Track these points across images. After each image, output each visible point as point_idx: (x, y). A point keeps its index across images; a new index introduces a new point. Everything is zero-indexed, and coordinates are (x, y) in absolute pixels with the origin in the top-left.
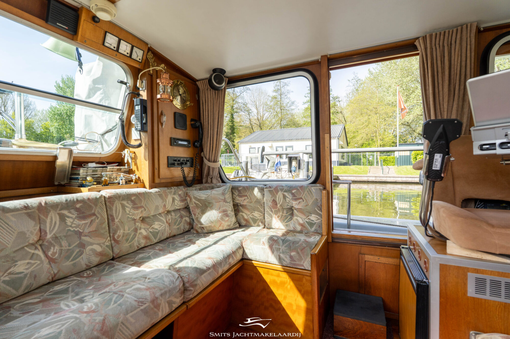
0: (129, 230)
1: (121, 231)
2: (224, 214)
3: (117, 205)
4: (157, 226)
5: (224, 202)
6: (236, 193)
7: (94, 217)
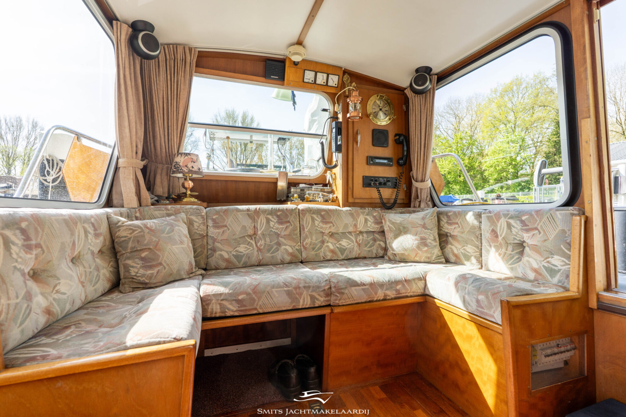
0: (316, 241)
1: (309, 240)
2: (422, 243)
3: (308, 217)
4: (344, 243)
5: (422, 228)
6: (444, 220)
7: (288, 224)
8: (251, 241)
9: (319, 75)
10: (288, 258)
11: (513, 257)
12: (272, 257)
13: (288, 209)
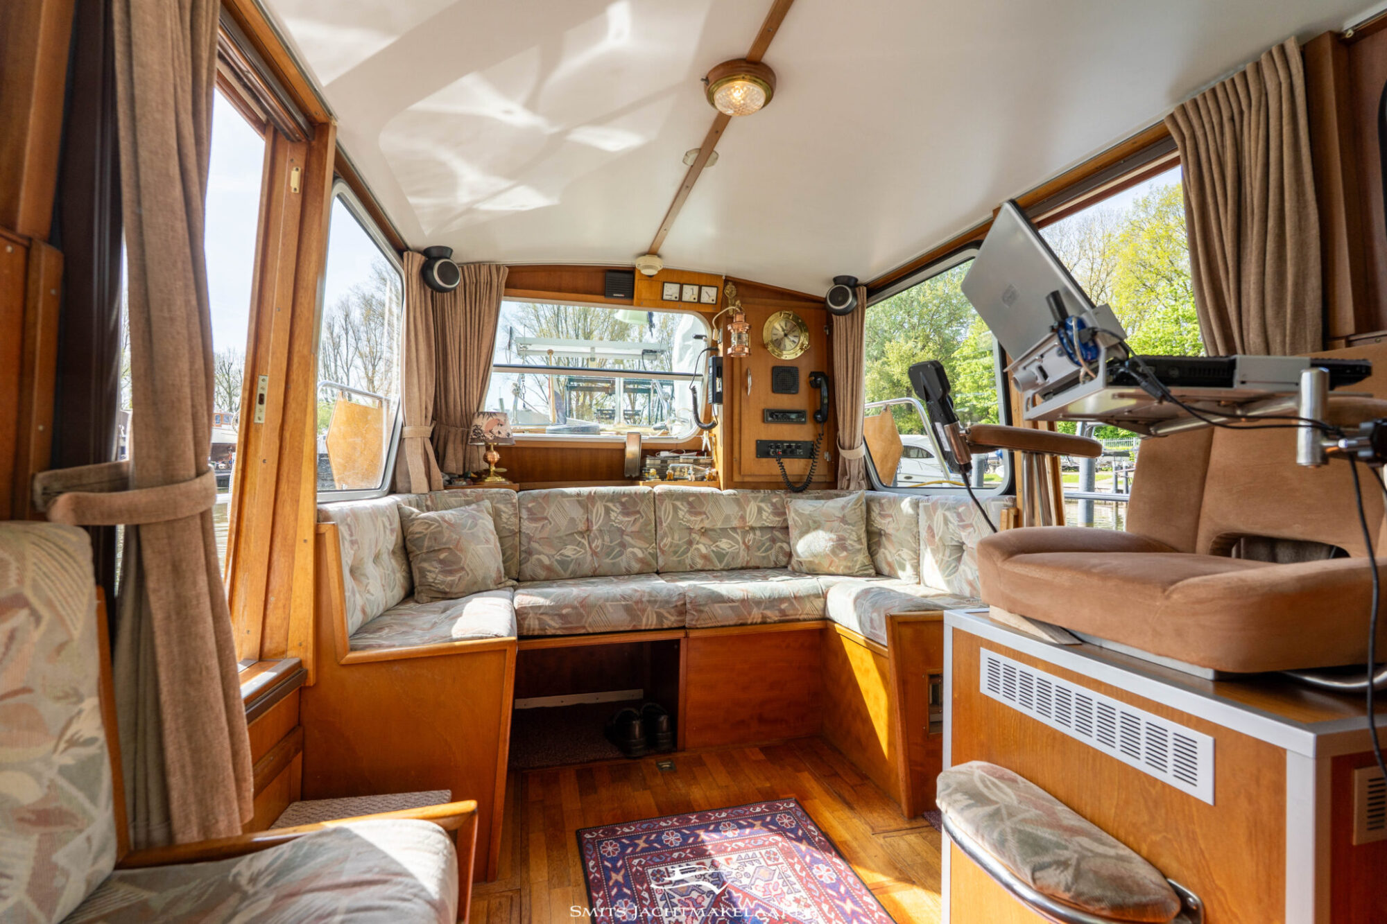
0: (679, 540)
1: (669, 539)
2: (839, 545)
3: (667, 505)
4: (724, 544)
5: (841, 522)
6: (876, 509)
7: (638, 516)
8: (583, 541)
9: (687, 289)
10: (636, 566)
11: (950, 565)
12: (614, 564)
13: (638, 492)
